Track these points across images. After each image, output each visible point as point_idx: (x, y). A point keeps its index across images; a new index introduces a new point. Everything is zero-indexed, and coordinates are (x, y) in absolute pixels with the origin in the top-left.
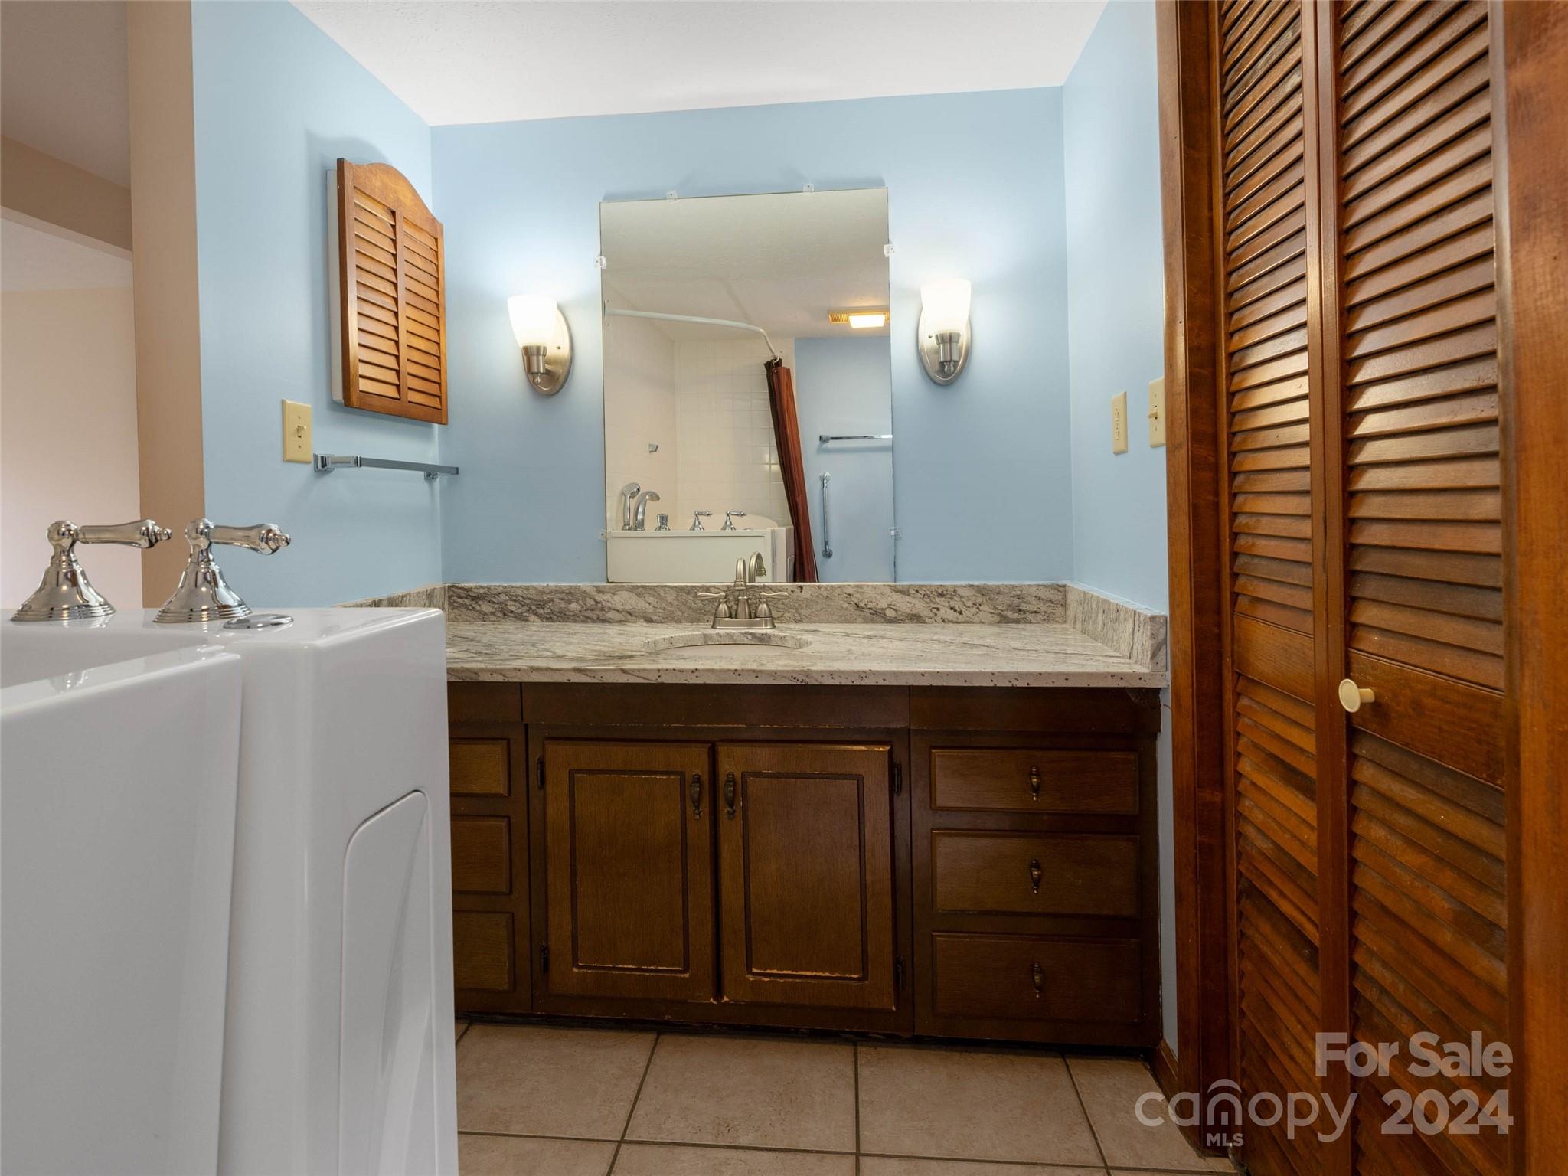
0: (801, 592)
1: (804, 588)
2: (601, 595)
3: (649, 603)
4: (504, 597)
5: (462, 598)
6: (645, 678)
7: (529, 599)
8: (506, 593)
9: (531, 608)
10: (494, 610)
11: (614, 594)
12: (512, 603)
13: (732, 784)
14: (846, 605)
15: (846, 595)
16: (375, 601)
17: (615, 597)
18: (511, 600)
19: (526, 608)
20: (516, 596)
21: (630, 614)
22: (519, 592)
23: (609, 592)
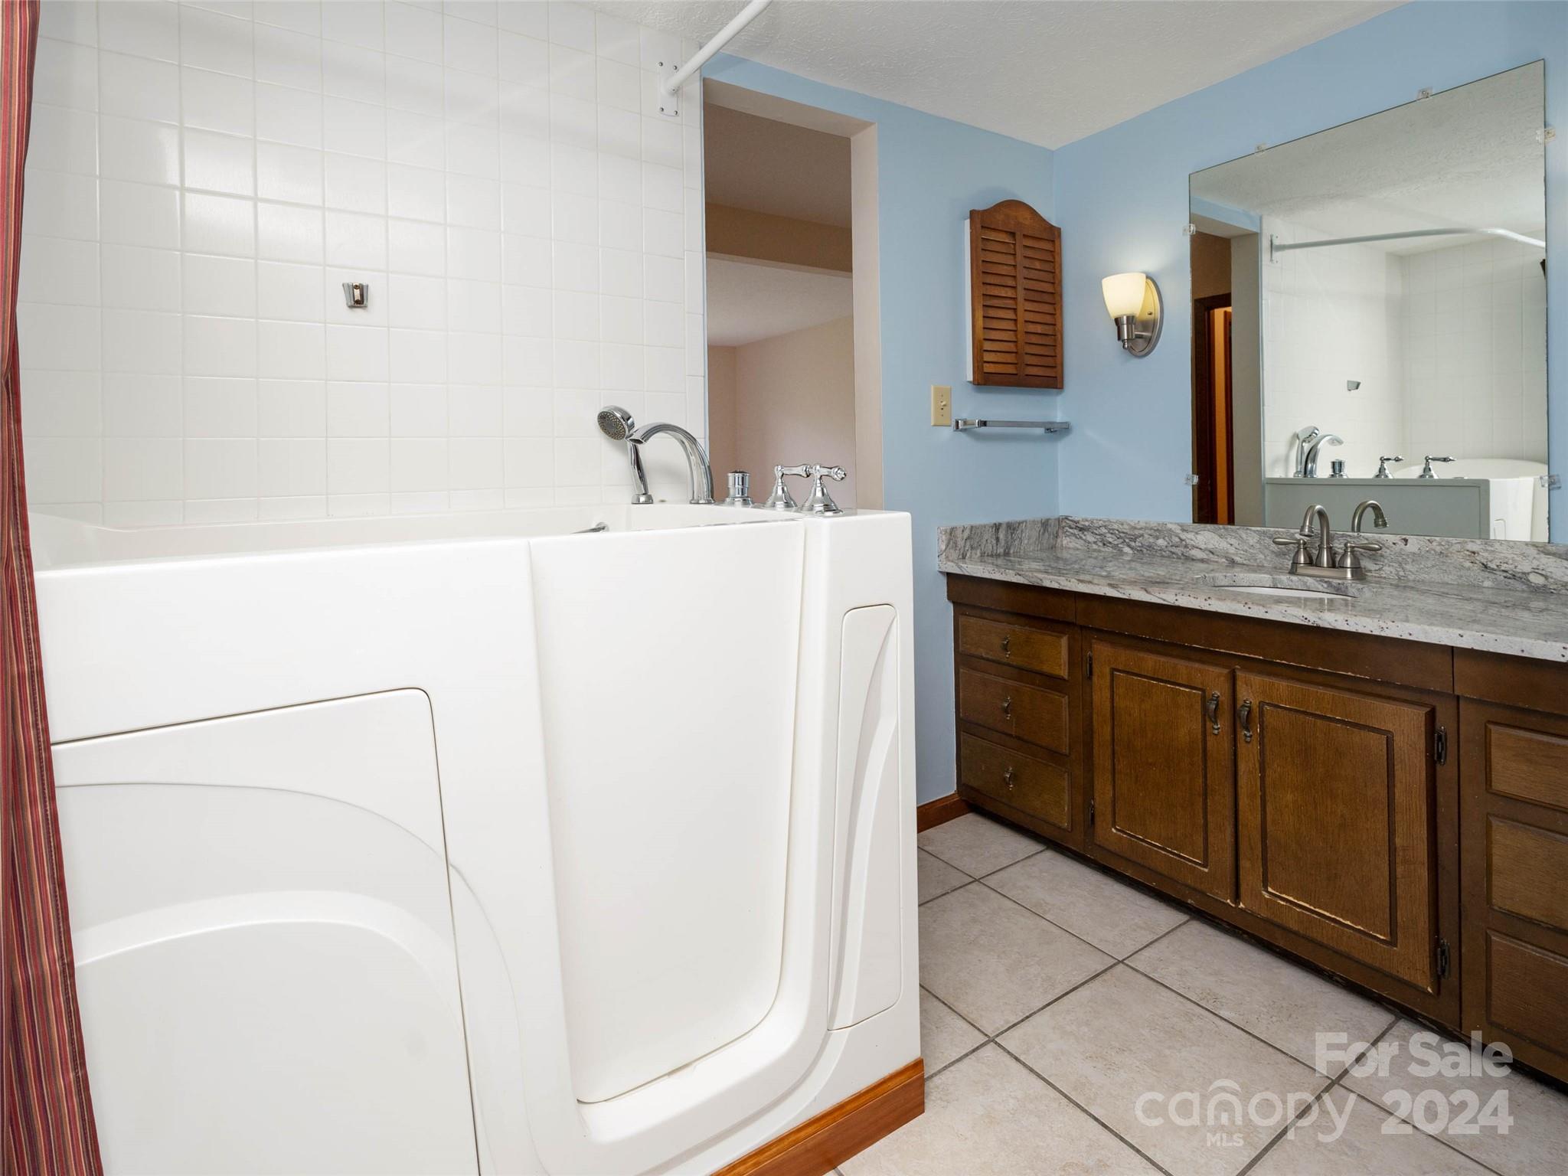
0: (1406, 545)
1: (1409, 541)
2: (1185, 533)
3: (1231, 545)
4: (1104, 530)
5: (1072, 528)
6: (1164, 600)
7: (1123, 533)
8: (1105, 526)
9: (1125, 541)
10: (1095, 540)
11: (1197, 533)
12: (1110, 535)
13: (1247, 709)
14: (1468, 564)
15: (1468, 553)
16: (995, 524)
17: (1199, 537)
18: (1109, 532)
19: (1121, 540)
20: (1113, 530)
21: (1213, 553)
22: (1116, 526)
23: (1192, 532)
